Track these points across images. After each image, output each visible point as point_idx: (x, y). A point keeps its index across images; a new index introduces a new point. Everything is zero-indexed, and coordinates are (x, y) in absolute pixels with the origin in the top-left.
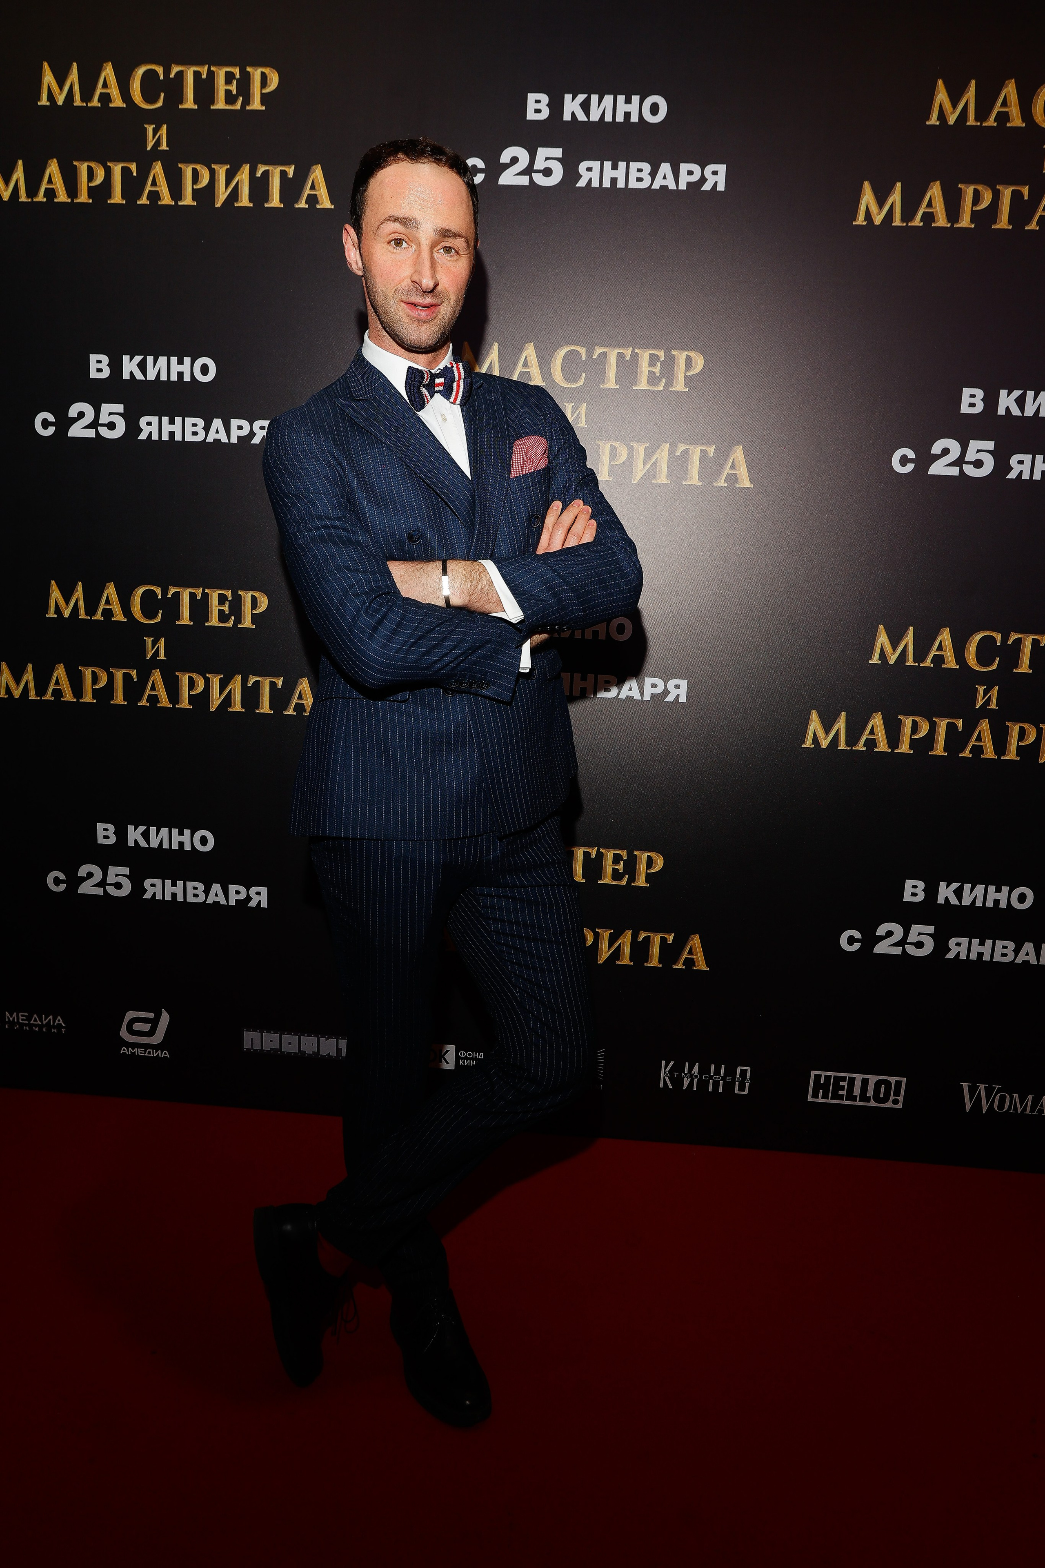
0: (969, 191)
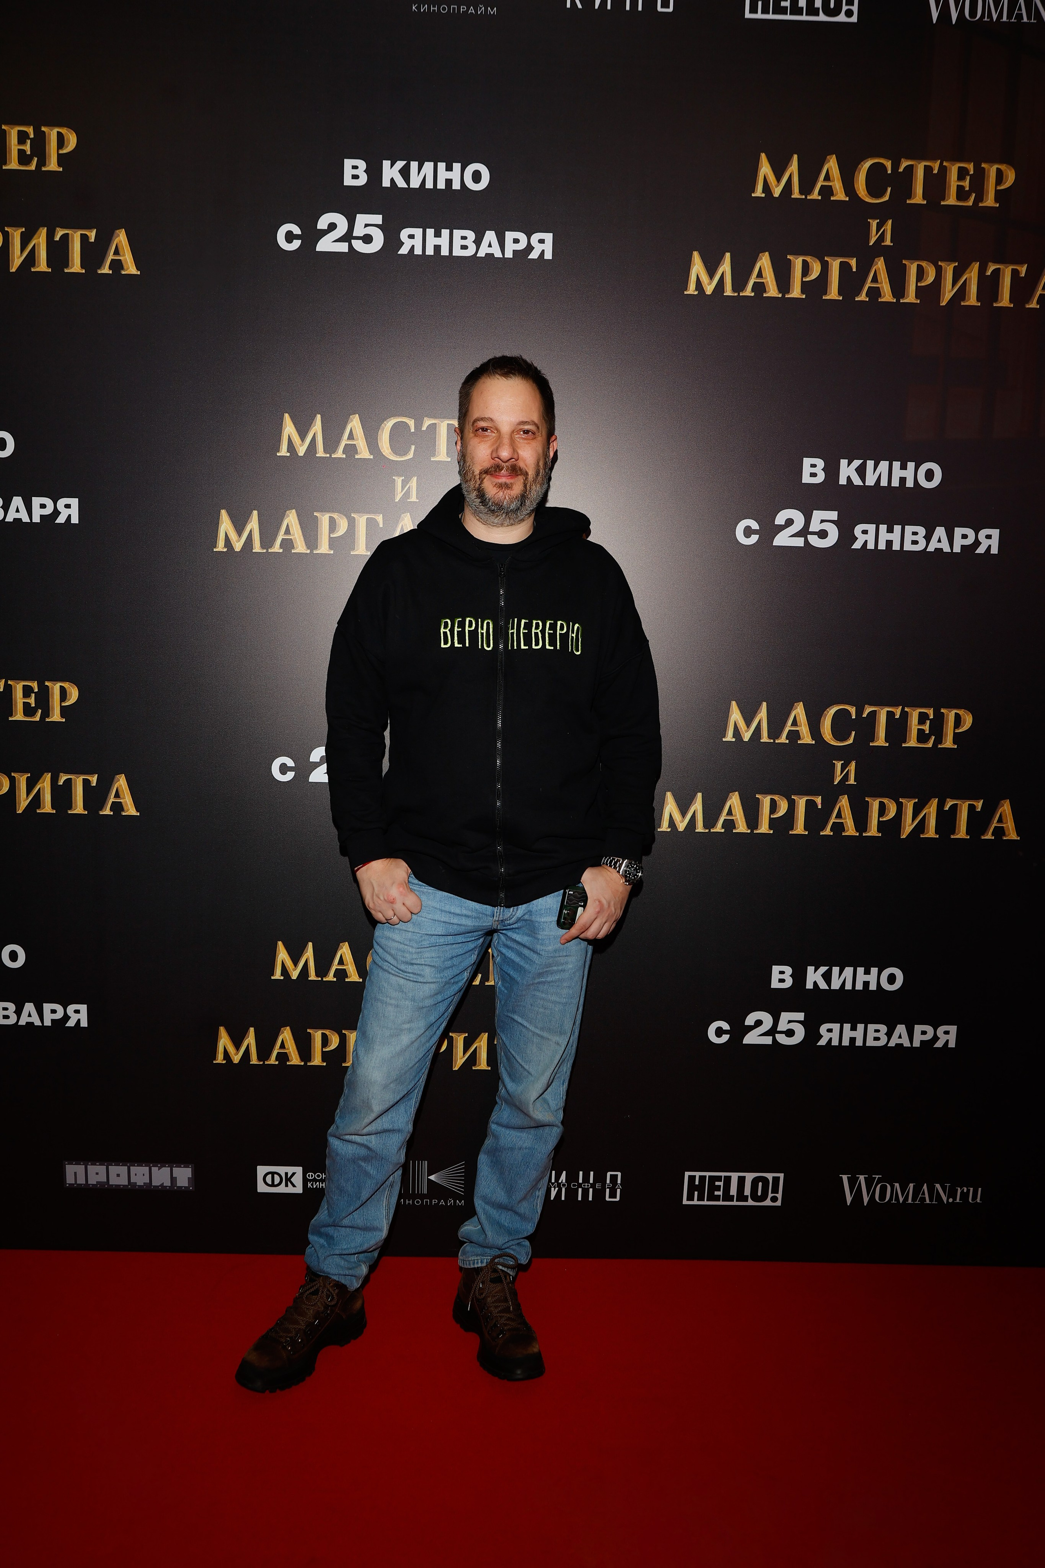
0: (798, 263)
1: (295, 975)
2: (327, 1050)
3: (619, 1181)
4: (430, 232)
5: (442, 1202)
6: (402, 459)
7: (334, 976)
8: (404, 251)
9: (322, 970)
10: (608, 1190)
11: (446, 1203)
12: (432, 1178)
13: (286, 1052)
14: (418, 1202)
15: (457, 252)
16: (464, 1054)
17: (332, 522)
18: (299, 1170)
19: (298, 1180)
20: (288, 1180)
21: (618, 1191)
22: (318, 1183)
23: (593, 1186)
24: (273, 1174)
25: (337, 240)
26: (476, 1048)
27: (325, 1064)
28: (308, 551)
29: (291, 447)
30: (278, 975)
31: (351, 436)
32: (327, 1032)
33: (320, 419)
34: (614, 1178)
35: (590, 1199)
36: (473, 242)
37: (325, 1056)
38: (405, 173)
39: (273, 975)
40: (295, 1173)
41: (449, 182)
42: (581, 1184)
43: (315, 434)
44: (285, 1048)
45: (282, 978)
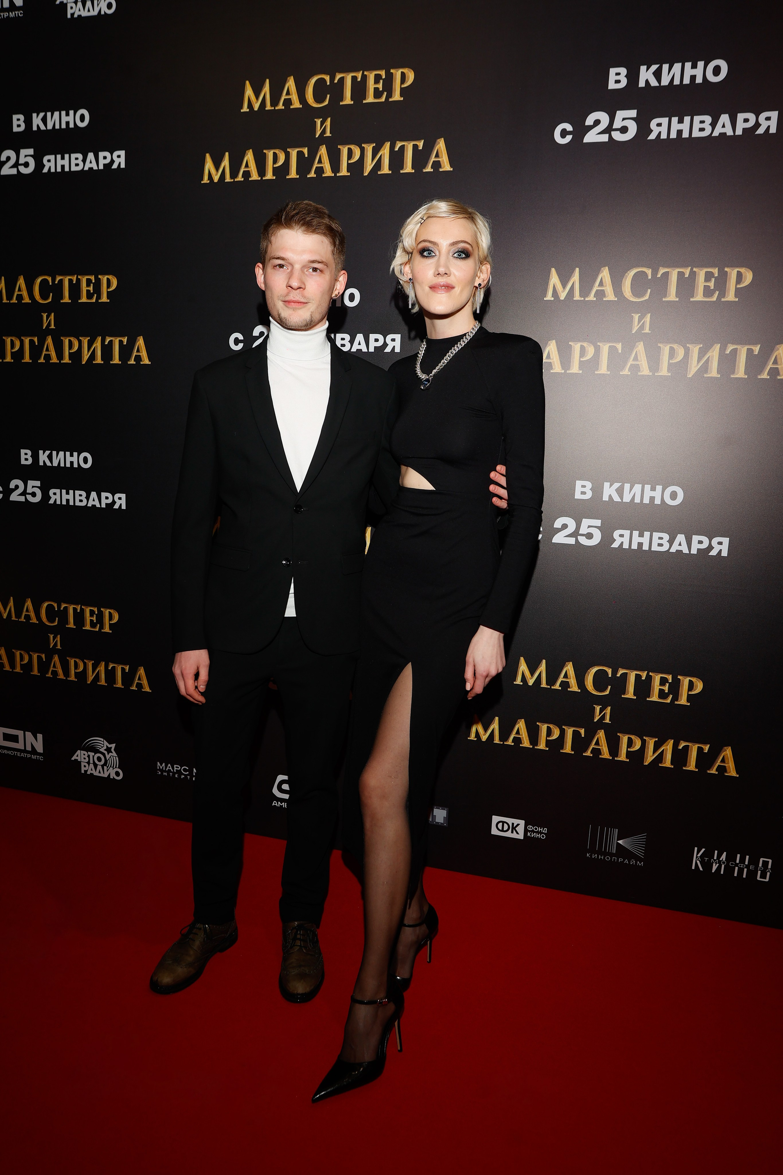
1: (531, 682)
2: (550, 739)
3: (770, 867)
4: (675, 120)
5: (626, 861)
6: (640, 300)
7: (560, 686)
8: (652, 136)
9: (551, 680)
10: (759, 872)
11: (629, 862)
12: (620, 842)
13: (520, 738)
14: (608, 858)
15: (696, 134)
16: (653, 754)
17: (583, 349)
18: (522, 823)
19: (521, 829)
20: (514, 828)
21: (768, 874)
22: (535, 834)
23: (747, 867)
24: (503, 822)
25: (600, 132)
26: (663, 750)
27: (547, 749)
28: (563, 371)
29: (555, 293)
30: (518, 681)
31: (601, 284)
32: (551, 726)
33: (578, 271)
34: (765, 864)
35: (744, 876)
36: (710, 124)
37: (548, 743)
38: (658, 74)
39: (515, 681)
40: (519, 824)
41: (693, 78)
42: (738, 864)
43: (573, 282)
44: (520, 734)
45: (521, 684)
